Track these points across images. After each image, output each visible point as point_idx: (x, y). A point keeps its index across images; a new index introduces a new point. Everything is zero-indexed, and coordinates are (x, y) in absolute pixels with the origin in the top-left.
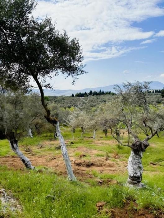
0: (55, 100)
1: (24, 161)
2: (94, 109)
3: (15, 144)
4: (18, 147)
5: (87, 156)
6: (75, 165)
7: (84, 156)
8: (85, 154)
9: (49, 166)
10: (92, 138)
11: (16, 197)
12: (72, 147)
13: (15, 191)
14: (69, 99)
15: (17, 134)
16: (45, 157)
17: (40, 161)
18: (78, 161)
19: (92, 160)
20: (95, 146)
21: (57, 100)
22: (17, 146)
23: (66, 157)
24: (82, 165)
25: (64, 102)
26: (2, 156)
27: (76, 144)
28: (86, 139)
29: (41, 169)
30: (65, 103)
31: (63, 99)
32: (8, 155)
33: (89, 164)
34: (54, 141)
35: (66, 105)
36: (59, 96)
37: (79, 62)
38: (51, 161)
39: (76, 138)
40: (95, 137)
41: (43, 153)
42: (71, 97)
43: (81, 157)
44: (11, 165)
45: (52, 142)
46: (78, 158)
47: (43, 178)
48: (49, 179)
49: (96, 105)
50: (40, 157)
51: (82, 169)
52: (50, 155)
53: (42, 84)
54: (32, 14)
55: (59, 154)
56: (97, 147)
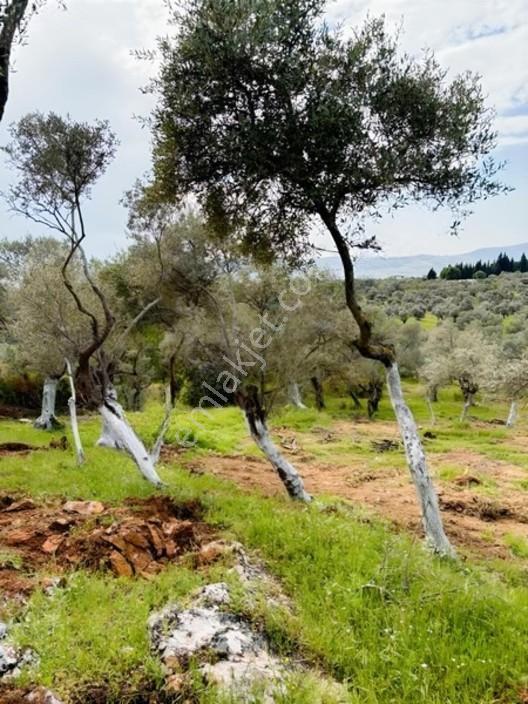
0: (371, 292)
1: (282, 474)
2: (511, 323)
3: (260, 423)
4: (266, 432)
5: (485, 483)
6: (442, 508)
7: (474, 481)
8: (476, 477)
9: (355, 498)
10: (502, 423)
11: (274, 572)
12: (431, 447)
13: (271, 555)
14: (417, 288)
15: (264, 393)
16: (342, 471)
17: (326, 480)
18: (451, 496)
19: (505, 499)
20: (515, 452)
21: (376, 291)
22: (265, 428)
23: (422, 477)
24: (465, 511)
25: (400, 297)
26: (220, 454)
27: (442, 439)
28: (478, 426)
29: (333, 504)
30: (402, 301)
31: (398, 287)
32: (236, 453)
33: (494, 513)
34: (366, 423)
35: (407, 308)
36: (383, 278)
37: (480, 155)
38: (361, 485)
39: (443, 420)
40: (514, 422)
41: (335, 458)
42: (424, 280)
43: (461, 484)
44: (247, 482)
45: (362, 427)
46: (453, 486)
47: (347, 531)
48: (366, 538)
49: (519, 308)
50: (325, 469)
51: (466, 525)
52: (356, 467)
53: (350, 238)
54: (324, 16)
55: (386, 465)
56: (522, 455)
